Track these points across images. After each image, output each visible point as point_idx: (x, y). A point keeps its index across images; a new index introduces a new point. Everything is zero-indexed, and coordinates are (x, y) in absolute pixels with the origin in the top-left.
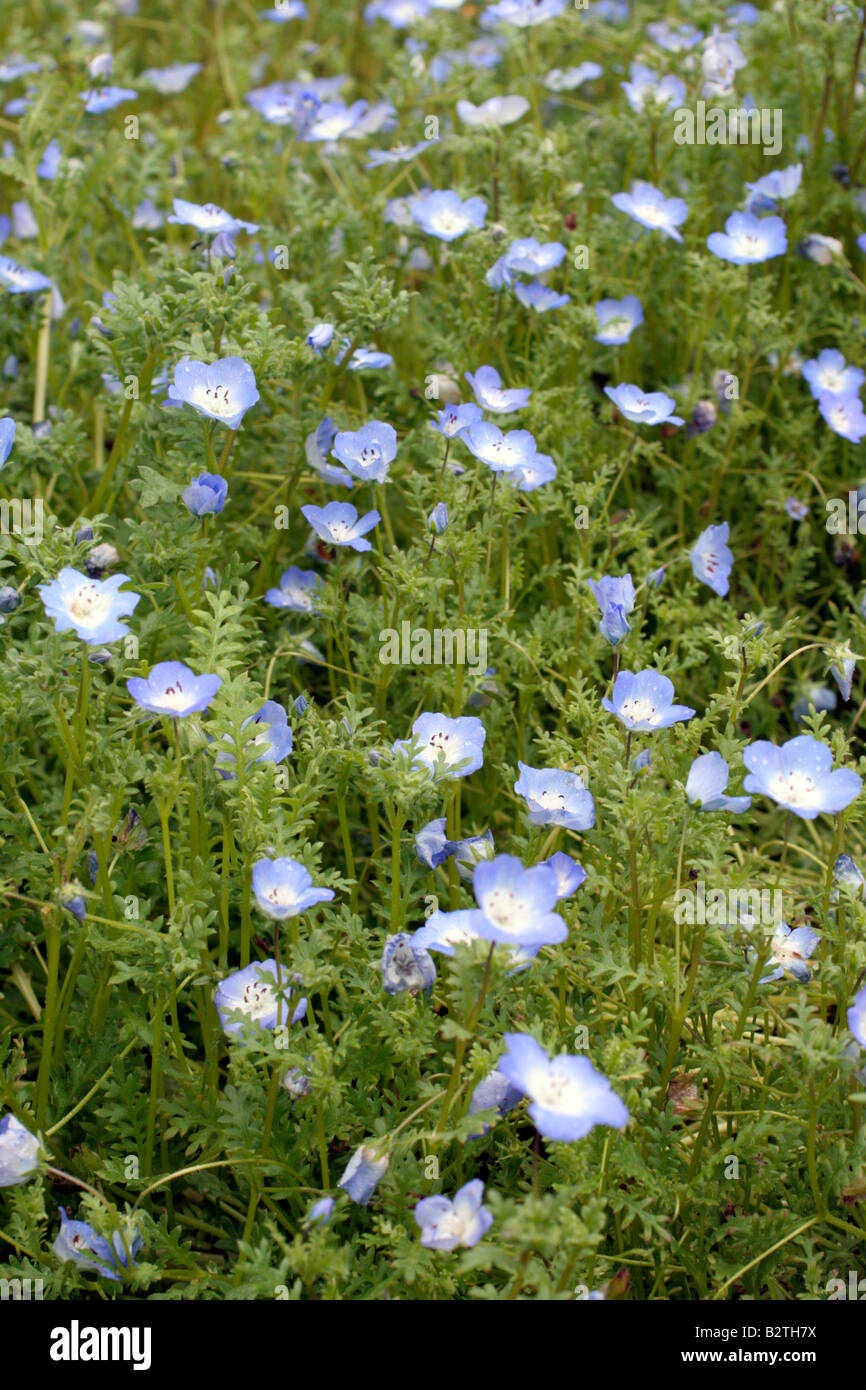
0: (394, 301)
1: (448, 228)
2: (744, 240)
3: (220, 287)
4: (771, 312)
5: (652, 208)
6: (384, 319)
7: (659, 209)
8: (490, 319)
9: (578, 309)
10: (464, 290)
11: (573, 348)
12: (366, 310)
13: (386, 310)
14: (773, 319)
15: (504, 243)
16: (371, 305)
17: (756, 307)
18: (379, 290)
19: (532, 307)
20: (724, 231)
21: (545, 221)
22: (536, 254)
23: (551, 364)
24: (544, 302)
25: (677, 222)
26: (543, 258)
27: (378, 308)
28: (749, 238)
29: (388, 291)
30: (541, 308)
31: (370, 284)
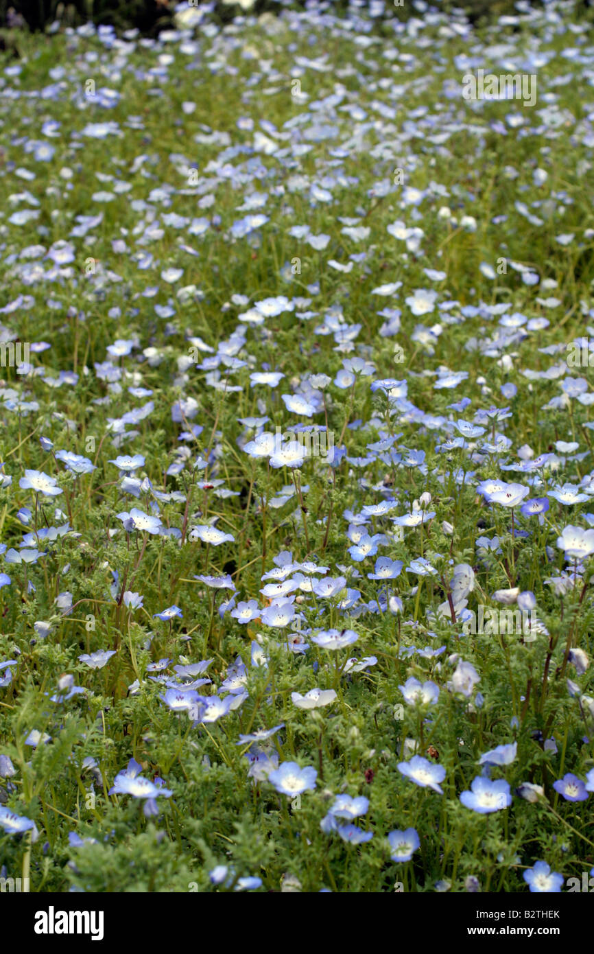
0: (265, 849)
1: (292, 787)
2: (483, 795)
3: (155, 846)
4: (502, 840)
5: (423, 772)
6: (259, 860)
7: (427, 772)
8: (322, 849)
9: (378, 839)
10: (303, 827)
11: (376, 867)
12: (248, 857)
13: (260, 855)
14: (504, 845)
15: (331, 801)
16: (250, 852)
17: (492, 837)
18: (256, 841)
19: (349, 842)
20: (470, 789)
21: (355, 783)
22: (350, 806)
23: (362, 877)
24: (356, 838)
25: (439, 781)
26: (354, 807)
27: (255, 854)
28: (487, 794)
29: (261, 843)
30: (355, 842)
31: (250, 837)
